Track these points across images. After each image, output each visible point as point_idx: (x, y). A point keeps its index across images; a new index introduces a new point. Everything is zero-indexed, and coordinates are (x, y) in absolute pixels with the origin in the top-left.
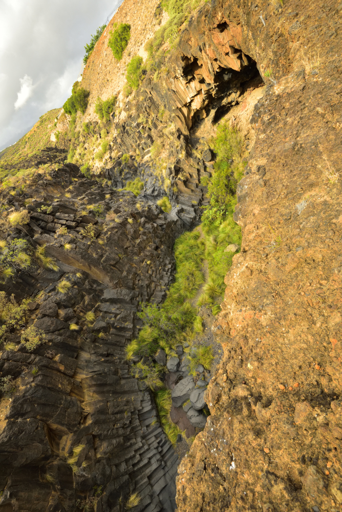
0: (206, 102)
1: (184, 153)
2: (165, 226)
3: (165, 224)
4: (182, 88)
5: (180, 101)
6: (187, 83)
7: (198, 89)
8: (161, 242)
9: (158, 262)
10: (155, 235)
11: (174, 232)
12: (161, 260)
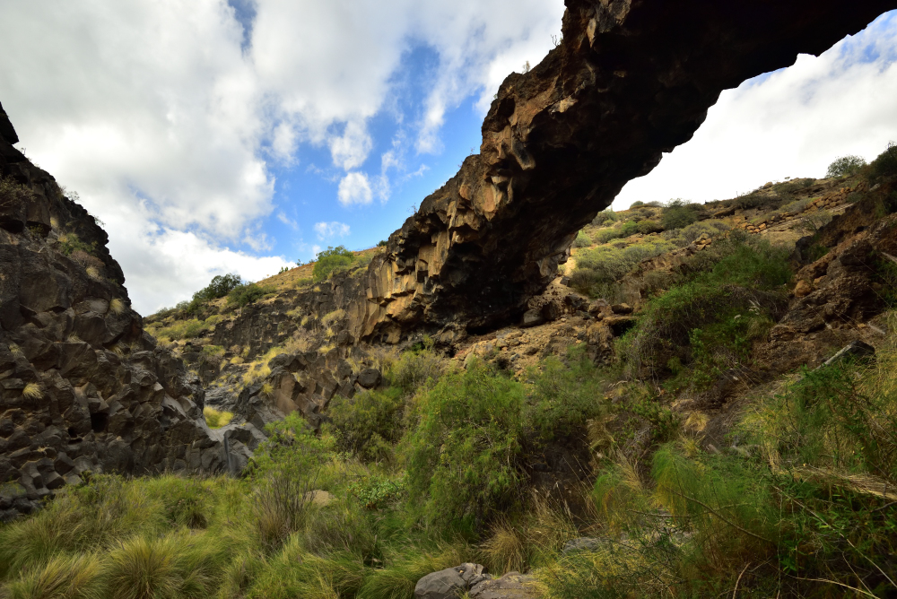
0: (410, 315)
1: (333, 347)
2: (176, 420)
3: (182, 417)
4: (389, 276)
5: (375, 290)
6: (398, 273)
7: (410, 288)
8: (127, 428)
9: (54, 432)
10: (131, 396)
11: (181, 462)
12: (73, 447)
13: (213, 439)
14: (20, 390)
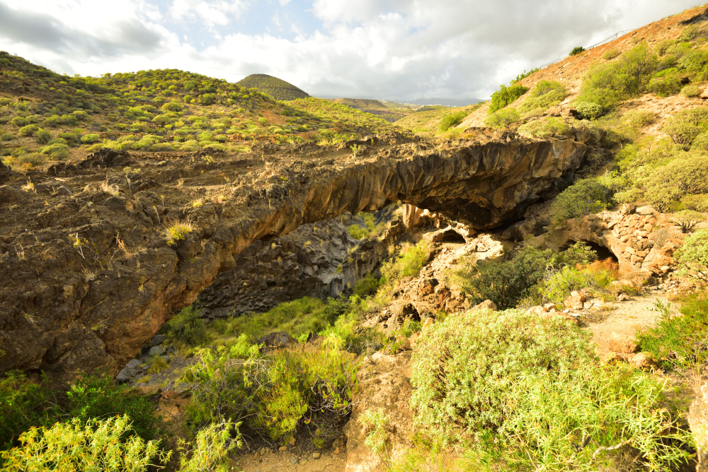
8: (284, 284)
9: (255, 292)
10: (286, 273)
11: (314, 290)
12: (263, 294)
13: (325, 282)
14: (242, 284)
